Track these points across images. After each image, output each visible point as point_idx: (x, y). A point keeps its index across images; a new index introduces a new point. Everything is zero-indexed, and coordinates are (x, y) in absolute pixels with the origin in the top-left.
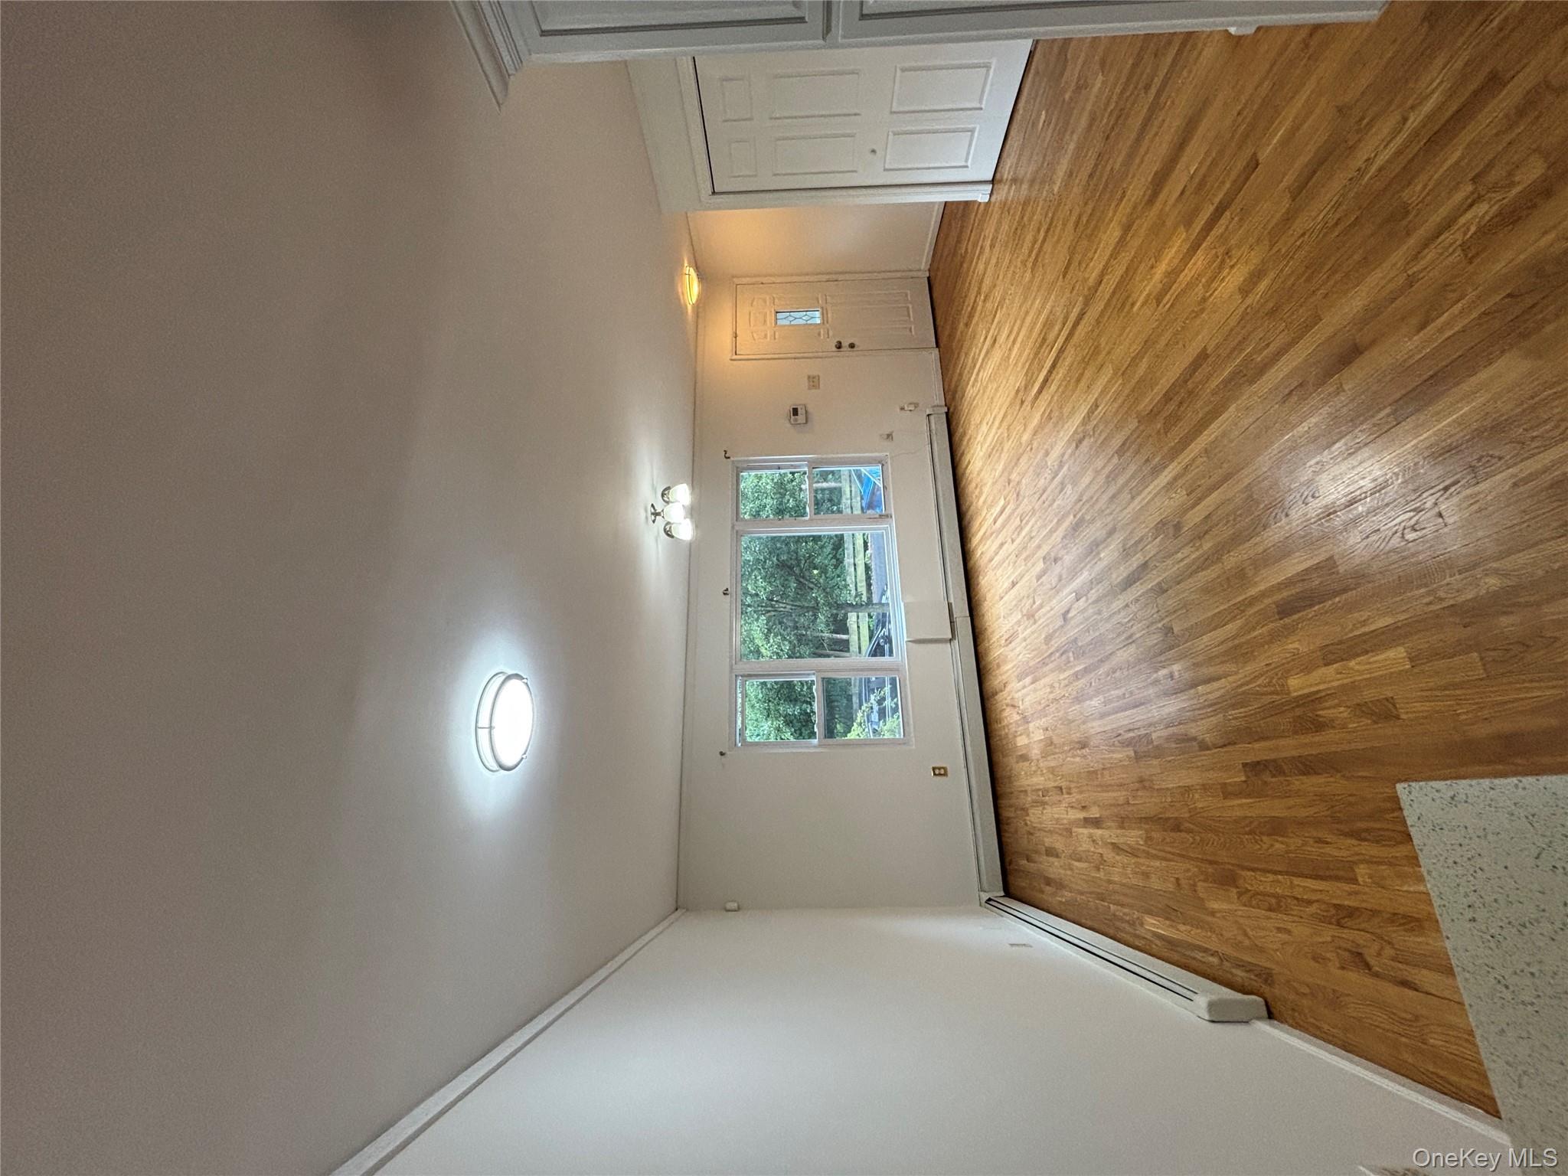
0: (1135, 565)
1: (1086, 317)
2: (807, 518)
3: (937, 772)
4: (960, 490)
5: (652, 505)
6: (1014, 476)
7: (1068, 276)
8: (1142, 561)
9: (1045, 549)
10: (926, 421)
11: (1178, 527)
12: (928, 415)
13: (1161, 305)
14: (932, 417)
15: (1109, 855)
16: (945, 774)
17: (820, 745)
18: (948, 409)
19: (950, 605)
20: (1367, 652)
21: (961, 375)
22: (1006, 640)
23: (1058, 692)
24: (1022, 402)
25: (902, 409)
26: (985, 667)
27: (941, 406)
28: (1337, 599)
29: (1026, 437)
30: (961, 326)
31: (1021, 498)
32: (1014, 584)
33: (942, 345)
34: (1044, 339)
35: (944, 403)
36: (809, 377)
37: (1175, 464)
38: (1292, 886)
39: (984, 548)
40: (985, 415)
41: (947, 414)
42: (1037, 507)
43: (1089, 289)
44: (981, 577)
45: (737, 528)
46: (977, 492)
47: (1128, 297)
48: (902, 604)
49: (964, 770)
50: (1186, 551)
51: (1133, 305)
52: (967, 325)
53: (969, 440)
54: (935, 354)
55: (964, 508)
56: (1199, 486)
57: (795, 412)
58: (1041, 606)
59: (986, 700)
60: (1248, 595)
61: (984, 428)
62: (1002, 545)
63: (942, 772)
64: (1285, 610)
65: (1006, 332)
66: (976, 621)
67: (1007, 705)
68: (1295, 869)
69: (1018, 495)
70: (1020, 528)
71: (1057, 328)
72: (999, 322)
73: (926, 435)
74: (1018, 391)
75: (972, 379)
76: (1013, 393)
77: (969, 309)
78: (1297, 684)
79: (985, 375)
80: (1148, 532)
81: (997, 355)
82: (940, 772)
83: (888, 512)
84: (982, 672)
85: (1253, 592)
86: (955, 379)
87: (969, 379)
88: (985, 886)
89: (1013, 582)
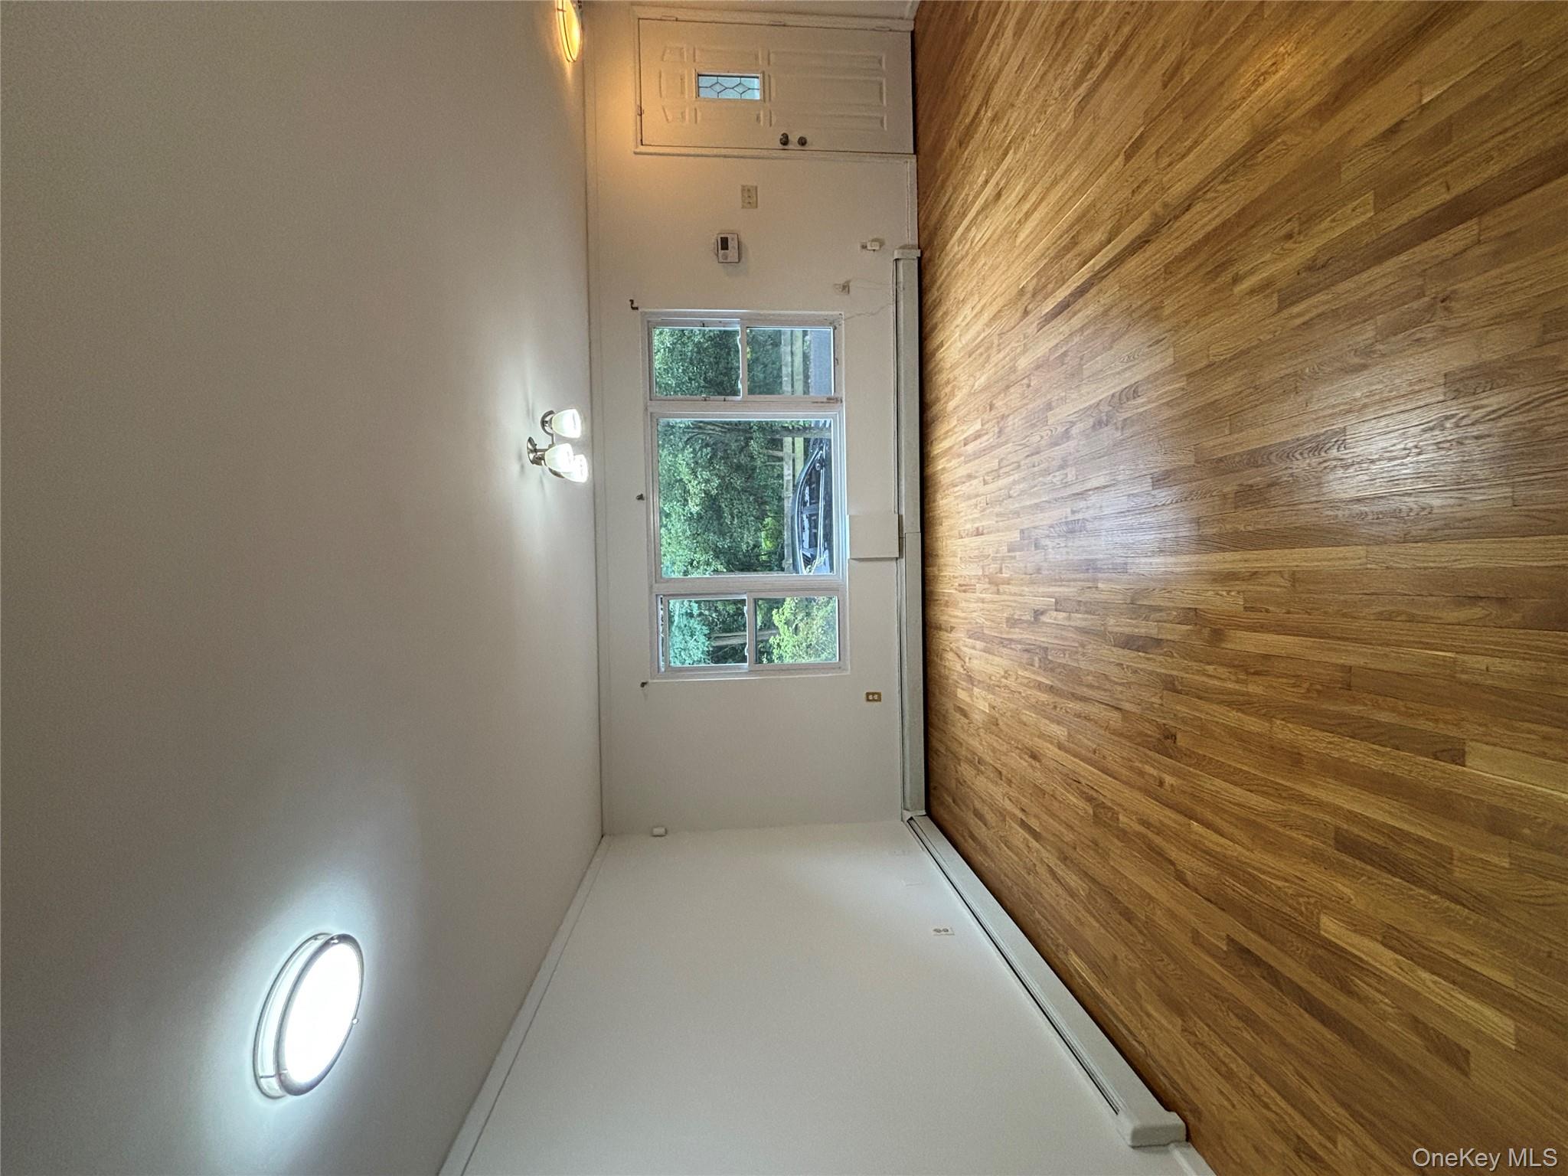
0: (1143, 631)
1: (1150, 249)
2: (739, 398)
3: (871, 697)
4: (925, 372)
5: (530, 440)
6: (998, 403)
7: (1134, 162)
8: (1154, 632)
9: (1025, 522)
10: (891, 266)
11: (1217, 635)
12: (897, 260)
13: (1285, 313)
14: (901, 264)
15: (1042, 870)
16: (879, 700)
17: (750, 672)
18: (922, 253)
19: (900, 517)
20: (1454, 983)
21: (944, 215)
22: (960, 585)
23: (1011, 682)
24: (1026, 313)
25: (864, 247)
26: (932, 592)
27: (912, 247)
28: (1434, 897)
29: (1023, 363)
30: (952, 143)
31: (1003, 439)
32: (978, 533)
33: (921, 152)
34: (1074, 242)
35: (916, 242)
36: (743, 190)
37: (1238, 556)
38: (1251, 1077)
39: (948, 467)
40: (972, 294)
41: (920, 259)
42: (1022, 463)
43: (1166, 205)
44: (939, 496)
45: (650, 410)
46: (948, 390)
47: (1230, 262)
48: (847, 517)
49: (898, 696)
50: (1222, 671)
51: (1236, 280)
52: (962, 143)
53: (946, 313)
54: (911, 164)
55: (930, 397)
56: (1267, 611)
57: (724, 243)
58: (1008, 582)
59: (928, 629)
60: (1297, 787)
61: (967, 312)
62: (970, 477)
63: (876, 697)
64: (1347, 844)
65: (1019, 189)
66: (927, 537)
67: (951, 649)
68: (1260, 1068)
69: (1000, 432)
70: (996, 474)
71: (1099, 236)
72: (1009, 170)
73: (892, 293)
74: (1022, 292)
75: (960, 230)
76: (1014, 291)
77: (968, 121)
78: (1331, 927)
79: (981, 234)
80: (1175, 608)
81: (999, 218)
82: (873, 697)
83: (837, 395)
84: (927, 597)
85: (1306, 790)
86: (936, 214)
87: (956, 228)
88: (908, 806)
89: (978, 529)
